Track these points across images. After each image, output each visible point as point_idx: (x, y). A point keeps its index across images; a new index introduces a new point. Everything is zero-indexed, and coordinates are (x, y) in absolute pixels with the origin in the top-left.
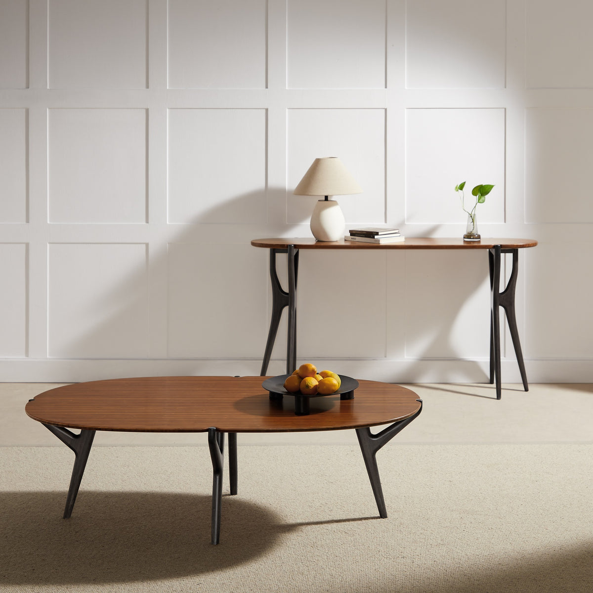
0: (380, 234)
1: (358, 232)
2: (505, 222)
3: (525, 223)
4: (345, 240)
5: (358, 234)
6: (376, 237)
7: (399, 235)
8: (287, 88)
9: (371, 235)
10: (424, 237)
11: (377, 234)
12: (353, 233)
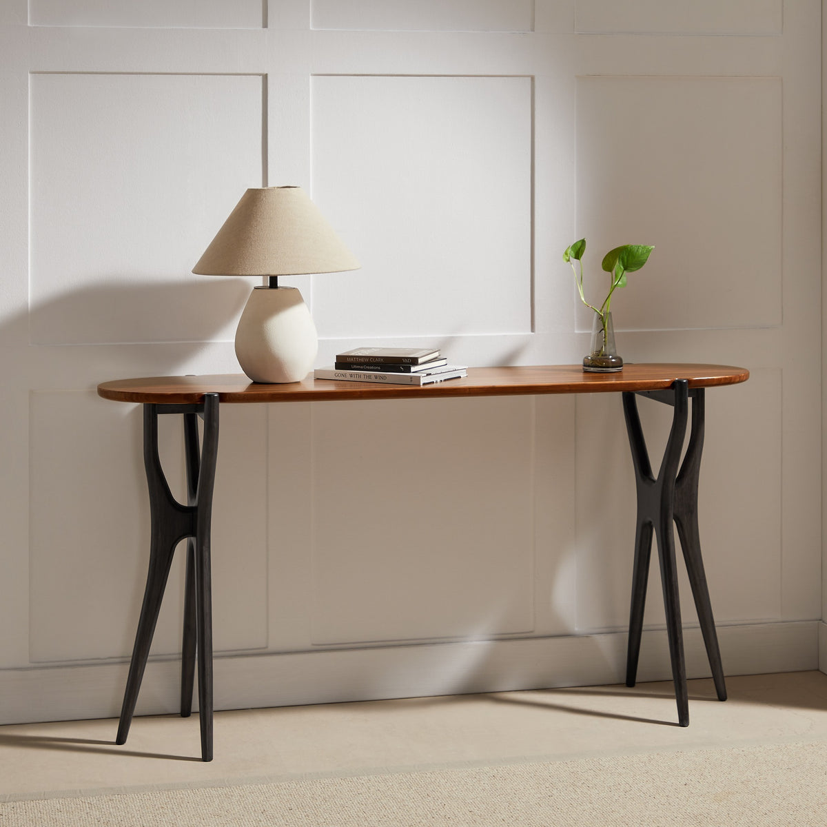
0: (420, 361)
1: (362, 360)
2: (533, 329)
3: (576, 332)
4: (317, 379)
5: (361, 364)
6: (413, 369)
7: (443, 362)
8: (29, 24)
9: (403, 364)
10: (505, 366)
11: (414, 361)
12: (343, 363)
